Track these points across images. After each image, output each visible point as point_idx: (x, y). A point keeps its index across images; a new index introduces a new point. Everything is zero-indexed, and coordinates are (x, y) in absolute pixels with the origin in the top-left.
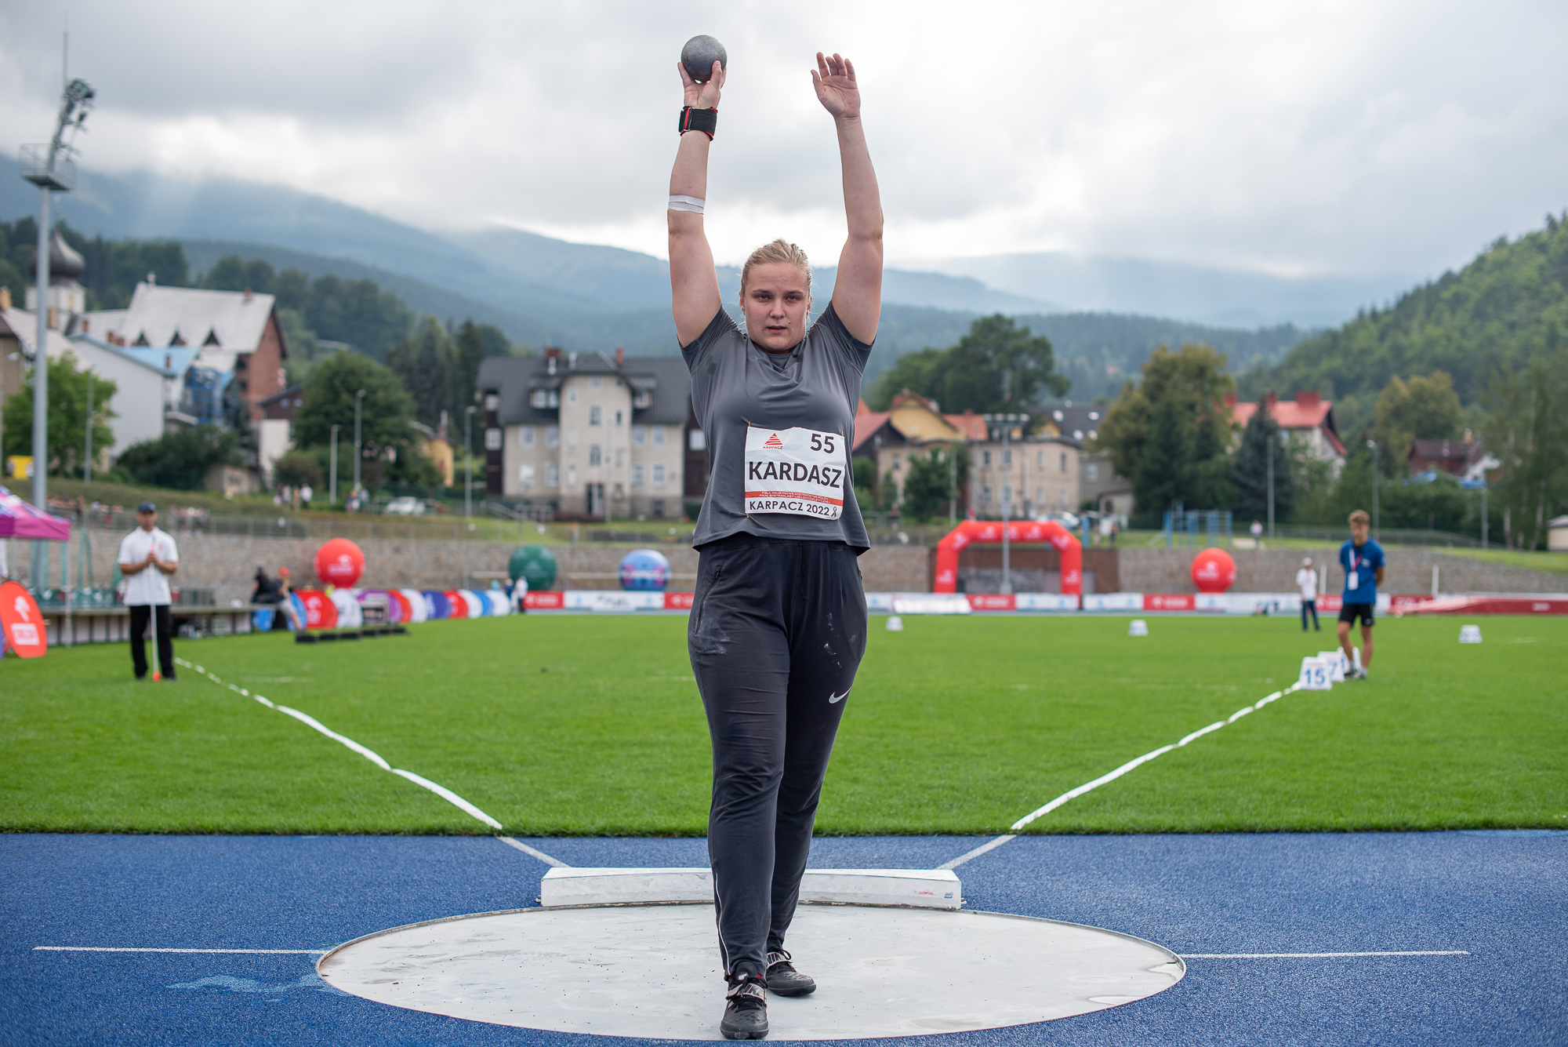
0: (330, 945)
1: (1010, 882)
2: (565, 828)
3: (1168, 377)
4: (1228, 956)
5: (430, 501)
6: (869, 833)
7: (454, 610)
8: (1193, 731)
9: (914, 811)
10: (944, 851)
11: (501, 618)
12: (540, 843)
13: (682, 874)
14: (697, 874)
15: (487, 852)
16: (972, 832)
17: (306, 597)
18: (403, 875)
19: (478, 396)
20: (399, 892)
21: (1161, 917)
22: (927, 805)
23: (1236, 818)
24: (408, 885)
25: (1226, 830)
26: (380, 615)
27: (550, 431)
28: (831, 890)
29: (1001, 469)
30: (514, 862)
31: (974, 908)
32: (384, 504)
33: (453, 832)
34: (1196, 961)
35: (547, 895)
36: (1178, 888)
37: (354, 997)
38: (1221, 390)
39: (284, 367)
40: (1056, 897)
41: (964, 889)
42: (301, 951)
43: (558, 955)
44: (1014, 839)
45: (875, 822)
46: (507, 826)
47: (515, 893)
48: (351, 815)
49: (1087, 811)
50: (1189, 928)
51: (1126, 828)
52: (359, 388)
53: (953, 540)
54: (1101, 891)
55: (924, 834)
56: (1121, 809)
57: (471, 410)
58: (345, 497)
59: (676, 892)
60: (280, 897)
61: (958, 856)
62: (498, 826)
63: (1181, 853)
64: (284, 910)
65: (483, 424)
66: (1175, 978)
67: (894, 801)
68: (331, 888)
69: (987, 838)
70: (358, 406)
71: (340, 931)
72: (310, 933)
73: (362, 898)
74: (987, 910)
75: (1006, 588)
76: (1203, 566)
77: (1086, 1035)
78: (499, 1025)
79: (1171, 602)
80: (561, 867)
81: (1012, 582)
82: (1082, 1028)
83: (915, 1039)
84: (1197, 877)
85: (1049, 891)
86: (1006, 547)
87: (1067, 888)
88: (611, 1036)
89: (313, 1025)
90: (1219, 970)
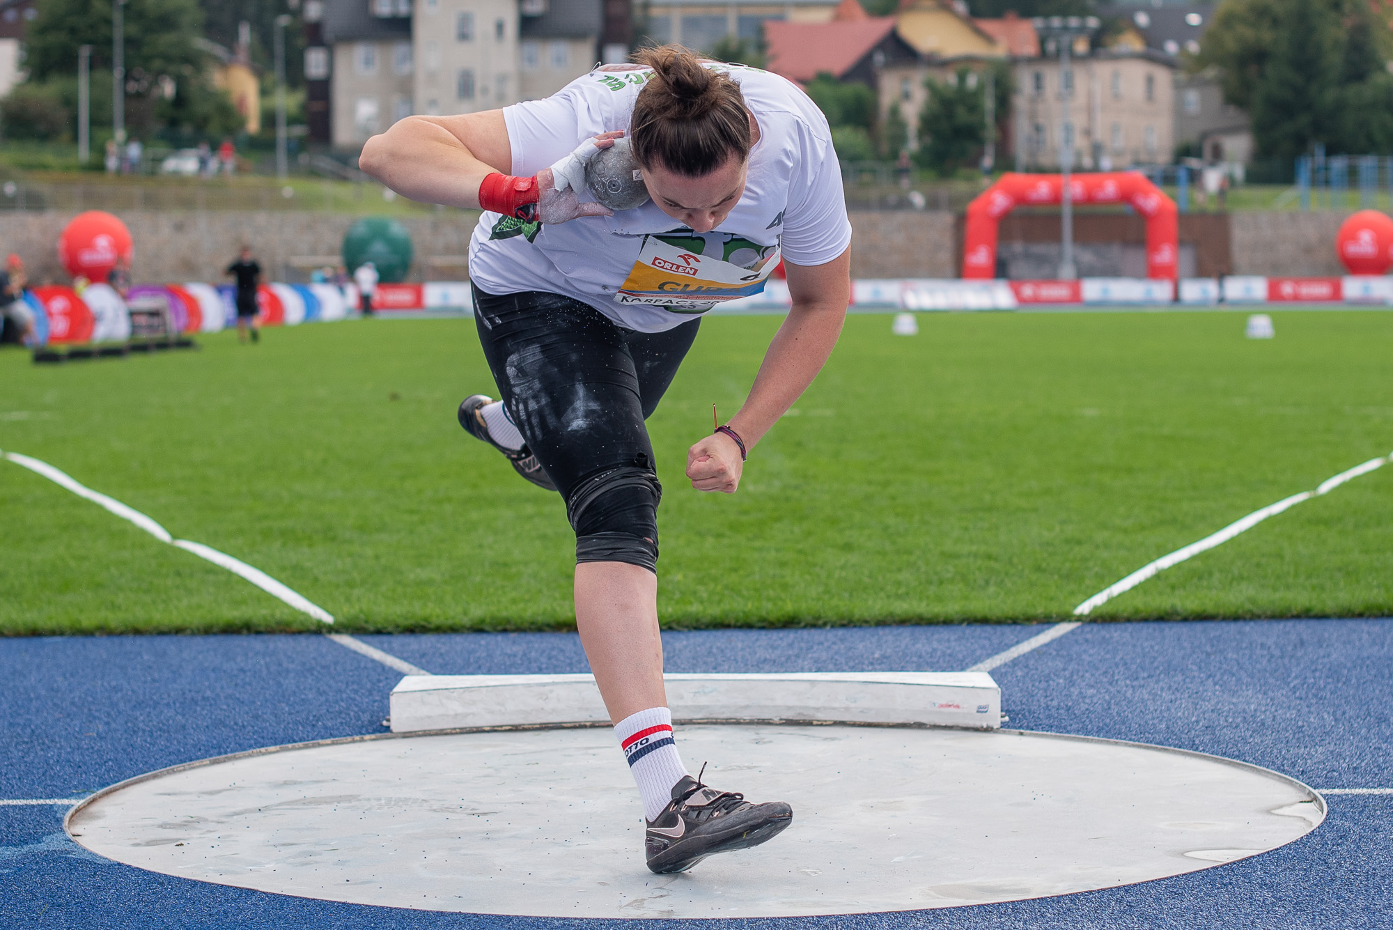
0: (85, 792)
1: (1072, 689)
2: (426, 620)
6: (866, 622)
8: (1338, 472)
9: (932, 590)
10: (977, 646)
11: (334, 325)
12: (390, 643)
15: (312, 655)
16: (1017, 618)
17: (47, 297)
18: (190, 691)
19: (293, 1)
20: (184, 715)
21: (1291, 737)
22: (952, 581)
24: (196, 703)
25: (1386, 611)
26: (155, 321)
27: (399, 50)
28: (812, 703)
29: (1060, 97)
30: (351, 671)
31: (1021, 727)
32: (158, 160)
33: (262, 629)
34: (1342, 799)
35: (400, 716)
36: (1315, 696)
37: (119, 864)
40: (1138, 710)
41: (1005, 700)
42: (41, 802)
43: (415, 801)
44: (1078, 628)
45: (877, 606)
46: (341, 619)
47: (352, 714)
48: (114, 607)
49: (1184, 588)
50: (1332, 752)
51: (1240, 611)
53: (990, 203)
54: (1204, 700)
55: (947, 622)
56: (1235, 583)
57: (284, 21)
58: (100, 151)
59: (587, 709)
60: (11, 724)
61: (997, 653)
62: (328, 619)
63: (1321, 646)
64: (17, 743)
65: (300, 42)
66: (1311, 824)
67: (904, 576)
68: (86, 711)
69: (1039, 627)
70: (118, 17)
71: (99, 771)
72: (55, 774)
73: (130, 724)
74: (1038, 730)
75: (1067, 272)
76: (1352, 236)
77: (1181, 905)
78: (330, 902)
79: (1308, 290)
80: (418, 674)
81: (1076, 262)
82: (1176, 895)
83: (933, 913)
84: (1344, 679)
85: (1129, 702)
86: (1067, 211)
87: (1155, 697)
88: (492, 915)
89: (59, 906)
90: (1375, 811)
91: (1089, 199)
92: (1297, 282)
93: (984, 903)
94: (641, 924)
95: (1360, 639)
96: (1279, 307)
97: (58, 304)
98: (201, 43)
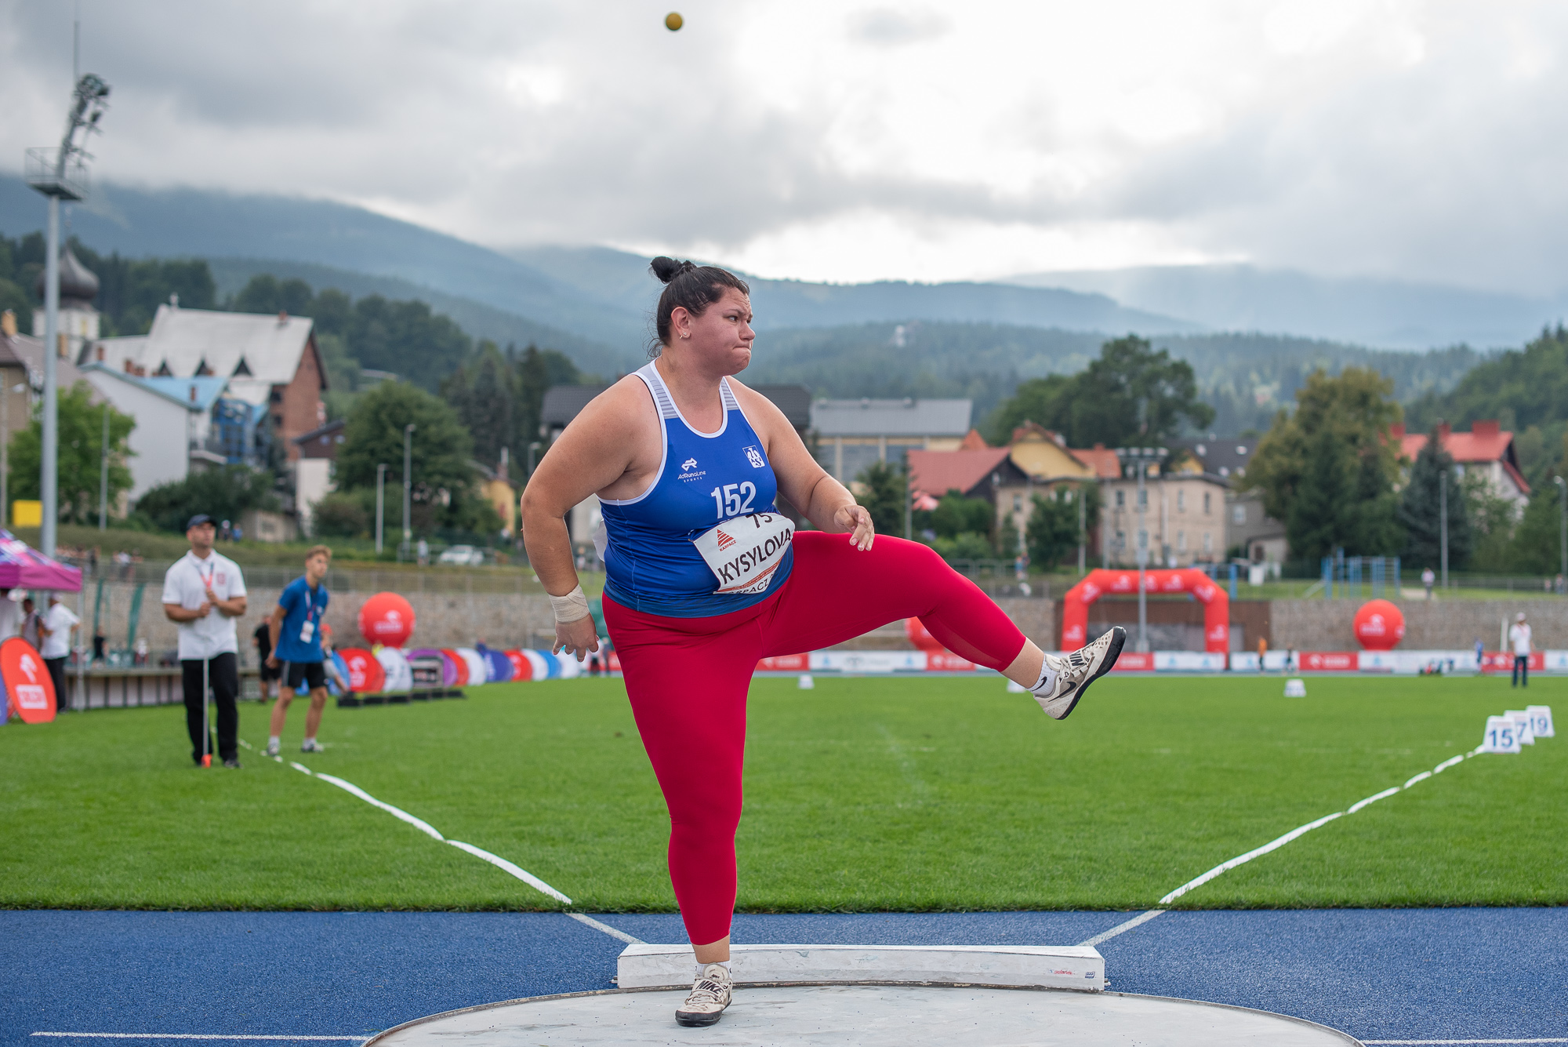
0: (374, 1031)
1: (1160, 961)
2: (645, 903)
3: (1326, 405)
5: (489, 550)
6: (994, 908)
7: (517, 672)
8: (1363, 798)
9: (1046, 883)
10: (1082, 928)
11: (570, 681)
12: (617, 920)
13: (780, 951)
14: (797, 951)
15: (554, 929)
16: (1114, 907)
18: (458, 954)
19: (543, 432)
20: (453, 973)
21: (1338, 999)
22: (1061, 877)
23: (1419, 890)
24: (463, 964)
26: (433, 677)
28: (953, 969)
29: (1136, 510)
30: (586, 941)
31: (1120, 990)
33: (515, 908)
35: (626, 974)
36: (1356, 968)
38: (1386, 418)
39: (324, 400)
40: (1214, 978)
41: (1107, 969)
42: (340, 1037)
44: (1162, 914)
45: (1002, 896)
46: (578, 901)
47: (587, 974)
48: (398, 889)
49: (1246, 884)
50: (1371, 1011)
51: (1292, 903)
52: (408, 423)
53: (1082, 592)
54: (1266, 971)
55: (1058, 909)
56: (1286, 881)
57: (535, 446)
58: (392, 544)
59: (774, 972)
60: (316, 977)
61: (1099, 933)
62: (568, 901)
63: (1358, 929)
64: (321, 992)
67: (1023, 873)
68: (375, 968)
69: (1132, 914)
70: (407, 443)
71: (386, 1015)
72: (350, 1016)
73: (410, 980)
74: (1134, 992)
75: (1143, 646)
76: (1367, 620)
79: (1331, 662)
80: (639, 944)
81: (1150, 639)
85: (1206, 972)
86: (1142, 598)
87: (1226, 968)
91: (1160, 590)
92: (1323, 655)
95: (1389, 925)
96: (1309, 675)
97: (358, 662)
98: (470, 463)
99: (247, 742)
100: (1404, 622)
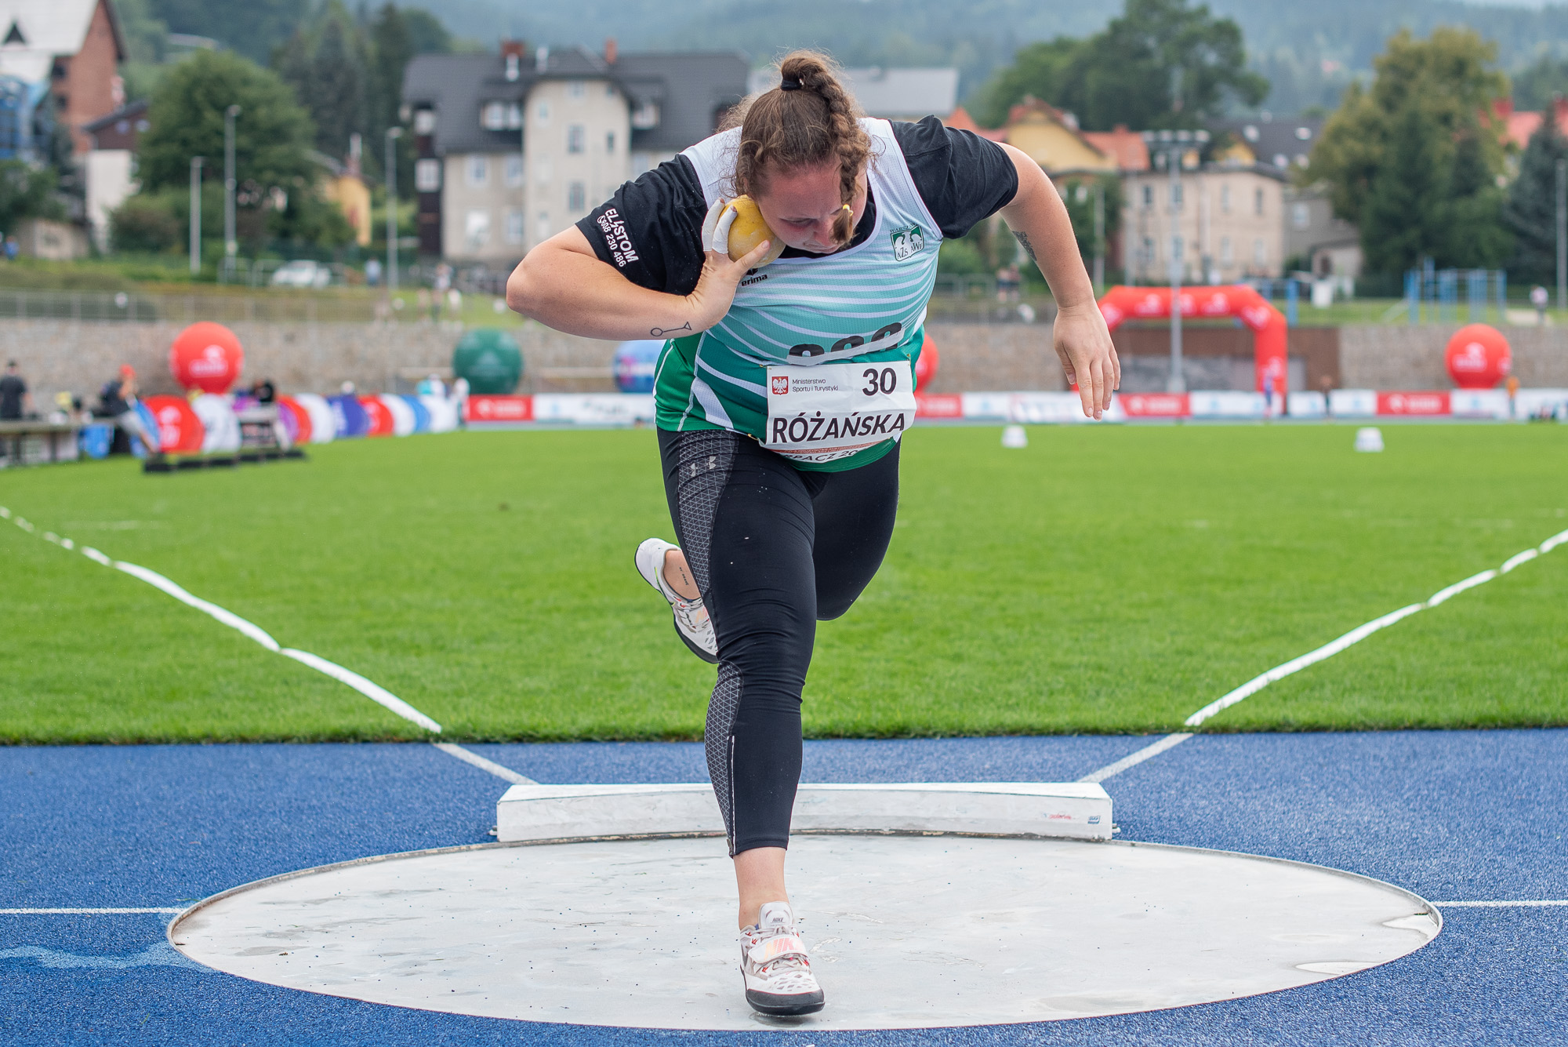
0: (189, 901)
1: (1184, 801)
2: (534, 729)
3: (1411, 75)
4: (1504, 903)
5: (338, 266)
6: (977, 732)
7: (374, 424)
8: (1449, 584)
9: (1043, 700)
10: (1087, 757)
11: (444, 436)
12: (497, 752)
15: (418, 765)
16: (1128, 729)
17: (157, 407)
18: (296, 800)
19: (405, 113)
20: (289, 824)
21: (1405, 848)
22: (1062, 692)
23: (1513, 706)
24: (302, 812)
25: (1499, 723)
26: (265, 431)
27: (509, 162)
28: (922, 814)
29: (1169, 211)
30: (458, 779)
31: (1132, 839)
32: (269, 272)
33: (369, 738)
34: (1457, 911)
35: (506, 826)
36: (1429, 808)
37: (222, 973)
38: (1488, 92)
39: (122, 74)
40: (1251, 821)
41: (1117, 811)
42: (145, 910)
44: (1189, 739)
45: (986, 716)
46: (449, 728)
47: (459, 823)
48: (220, 715)
49: (1296, 699)
50: (1447, 864)
51: (1353, 723)
52: (230, 103)
54: (1317, 812)
55: (1058, 733)
56: (1346, 695)
57: (395, 133)
58: (212, 260)
59: (696, 819)
61: (1108, 764)
62: (436, 728)
63: (1434, 758)
64: (121, 852)
65: (412, 154)
66: (1426, 936)
67: (1014, 686)
68: (190, 819)
69: (1151, 738)
70: (230, 129)
71: (203, 880)
72: (159, 882)
73: (235, 833)
74: (1150, 841)
75: (1176, 385)
76: (1460, 349)
77: (1296, 1018)
78: (435, 1012)
79: (1415, 404)
80: (526, 784)
81: (1185, 376)
82: (1289, 1008)
83: (1045, 1026)
84: (1457, 791)
85: (1242, 813)
86: (1176, 324)
87: (1267, 808)
88: (599, 1027)
89: (161, 1015)
90: (1491, 923)
91: (1199, 312)
92: (1406, 395)
93: (1096, 1016)
94: (749, 1036)
95: (1474, 751)
96: (1388, 421)
97: (169, 414)
98: (311, 154)
99: (28, 520)
100: (1510, 352)
